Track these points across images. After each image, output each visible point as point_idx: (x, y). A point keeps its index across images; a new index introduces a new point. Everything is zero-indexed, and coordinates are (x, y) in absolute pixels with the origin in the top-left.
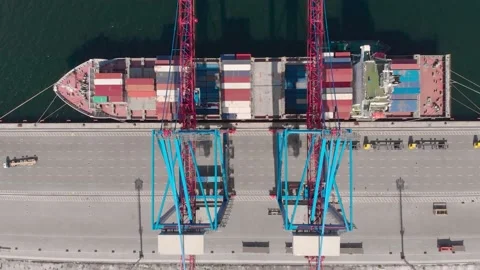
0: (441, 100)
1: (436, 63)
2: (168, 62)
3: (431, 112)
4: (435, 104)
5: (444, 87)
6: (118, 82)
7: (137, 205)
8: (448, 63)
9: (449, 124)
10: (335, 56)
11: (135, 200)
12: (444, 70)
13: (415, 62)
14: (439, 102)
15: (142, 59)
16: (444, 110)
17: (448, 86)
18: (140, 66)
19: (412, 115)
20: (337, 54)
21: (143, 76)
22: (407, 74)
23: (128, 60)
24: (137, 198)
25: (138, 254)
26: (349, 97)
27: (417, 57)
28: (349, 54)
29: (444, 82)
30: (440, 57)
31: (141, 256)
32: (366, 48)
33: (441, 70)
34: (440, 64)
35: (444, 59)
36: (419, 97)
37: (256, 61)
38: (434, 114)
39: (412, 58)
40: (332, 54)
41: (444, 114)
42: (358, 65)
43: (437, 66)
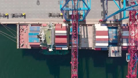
0: (21, 31)
1: (23, 45)
3: (24, 27)
4: (23, 30)
5: (19, 36)
8: (18, 45)
9: (18, 23)
10: (62, 48)
12: (19, 43)
13: (31, 45)
14: (21, 30)
16: (19, 28)
17: (18, 36)
19: (32, 25)
20: (61, 49)
22: (34, 40)
26: (56, 32)
27: (29, 48)
28: (56, 49)
29: (19, 38)
30: (21, 48)
32: (50, 50)
33: (21, 43)
34: (21, 45)
35: (19, 47)
36: (29, 32)
37: (92, 48)
38: (23, 26)
39: (31, 47)
40: (63, 49)
41: (19, 26)
42: (53, 44)
43: (22, 44)
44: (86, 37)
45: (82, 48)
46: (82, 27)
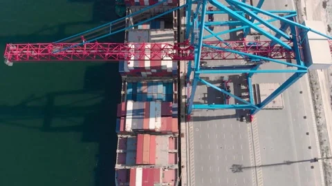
2: (122, 121)
6: (139, 172)
7: (265, 168)
11: (260, 171)
15: (118, 151)
18: (125, 153)
21: (135, 151)
23: (118, 166)
24: (258, 169)
25: (313, 164)
31: (315, 160)
44: (152, 39)
45: (128, 32)
46: (173, 32)
